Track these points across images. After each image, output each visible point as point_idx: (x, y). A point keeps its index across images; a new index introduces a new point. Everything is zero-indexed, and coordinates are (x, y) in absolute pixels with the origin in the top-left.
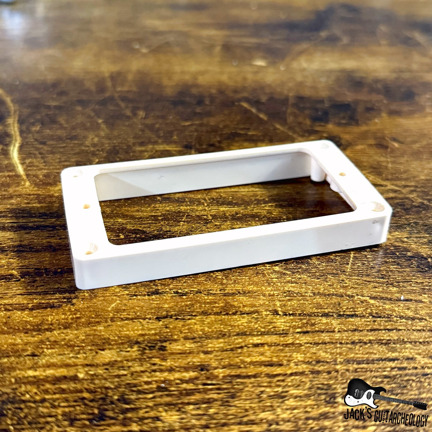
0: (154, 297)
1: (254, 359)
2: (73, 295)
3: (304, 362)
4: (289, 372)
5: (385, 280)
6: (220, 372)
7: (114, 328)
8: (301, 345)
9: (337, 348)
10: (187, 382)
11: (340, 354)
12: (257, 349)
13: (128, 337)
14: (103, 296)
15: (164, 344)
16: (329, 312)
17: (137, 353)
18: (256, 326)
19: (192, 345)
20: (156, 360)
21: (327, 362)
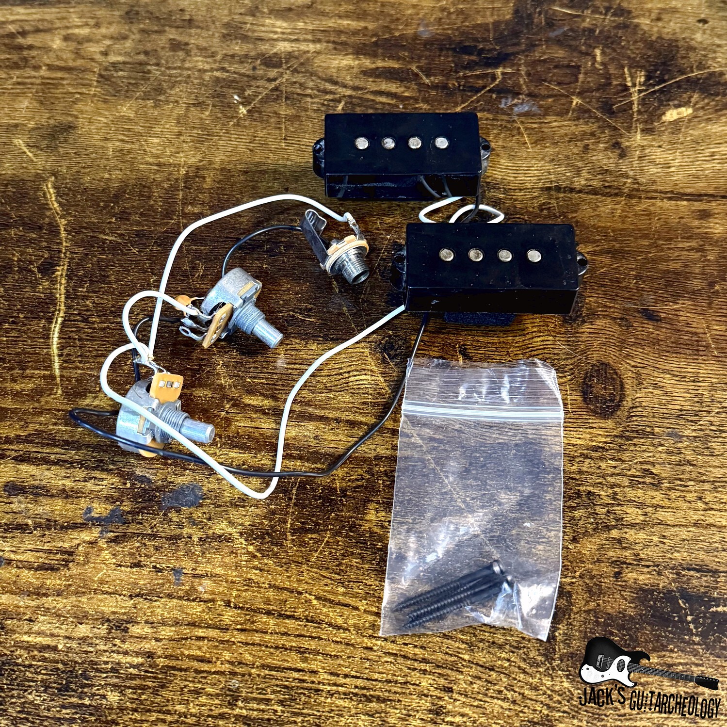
0: (134, 570)
1: (192, 653)
2: (71, 558)
3: (229, 662)
4: (213, 670)
5: (339, 577)
6: (161, 662)
7: (94, 601)
8: (234, 643)
9: (260, 651)
10: (134, 667)
11: (261, 658)
12: (198, 643)
13: (103, 613)
14: (94, 563)
15: (128, 626)
16: (273, 610)
17: (106, 631)
18: (207, 617)
19: (149, 631)
20: (117, 642)
21: (247, 665)
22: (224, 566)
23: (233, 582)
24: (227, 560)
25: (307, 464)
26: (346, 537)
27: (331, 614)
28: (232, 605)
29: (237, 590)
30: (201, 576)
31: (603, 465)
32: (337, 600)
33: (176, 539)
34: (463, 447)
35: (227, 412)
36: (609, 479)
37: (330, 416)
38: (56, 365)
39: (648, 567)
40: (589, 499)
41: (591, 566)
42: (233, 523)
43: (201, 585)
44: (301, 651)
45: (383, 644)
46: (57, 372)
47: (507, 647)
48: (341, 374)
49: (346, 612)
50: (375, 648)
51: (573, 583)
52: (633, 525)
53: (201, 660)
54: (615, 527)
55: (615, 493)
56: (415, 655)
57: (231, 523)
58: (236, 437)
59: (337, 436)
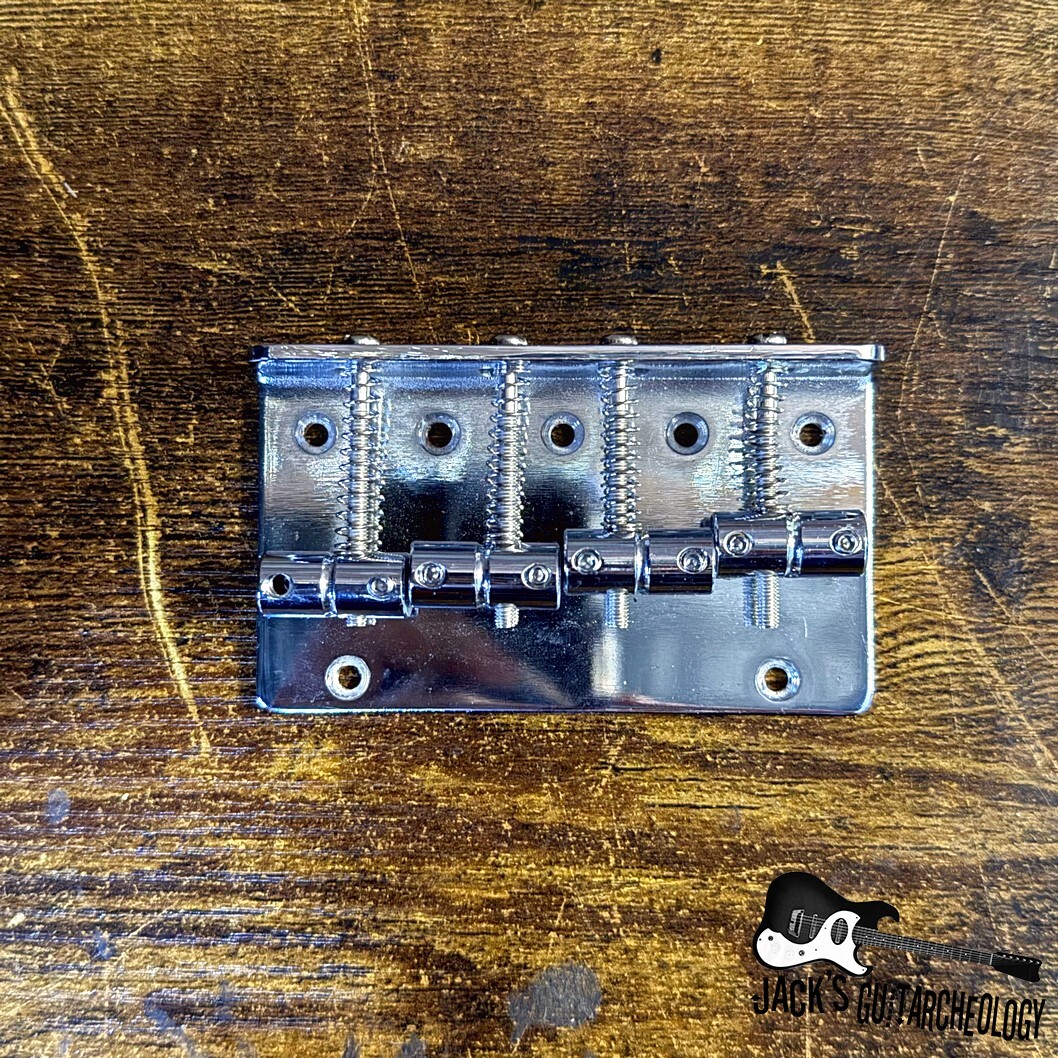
35: (616, 770)
37: (864, 761)
38: (179, 671)
46: (186, 692)
58: (649, 836)
59: (889, 814)
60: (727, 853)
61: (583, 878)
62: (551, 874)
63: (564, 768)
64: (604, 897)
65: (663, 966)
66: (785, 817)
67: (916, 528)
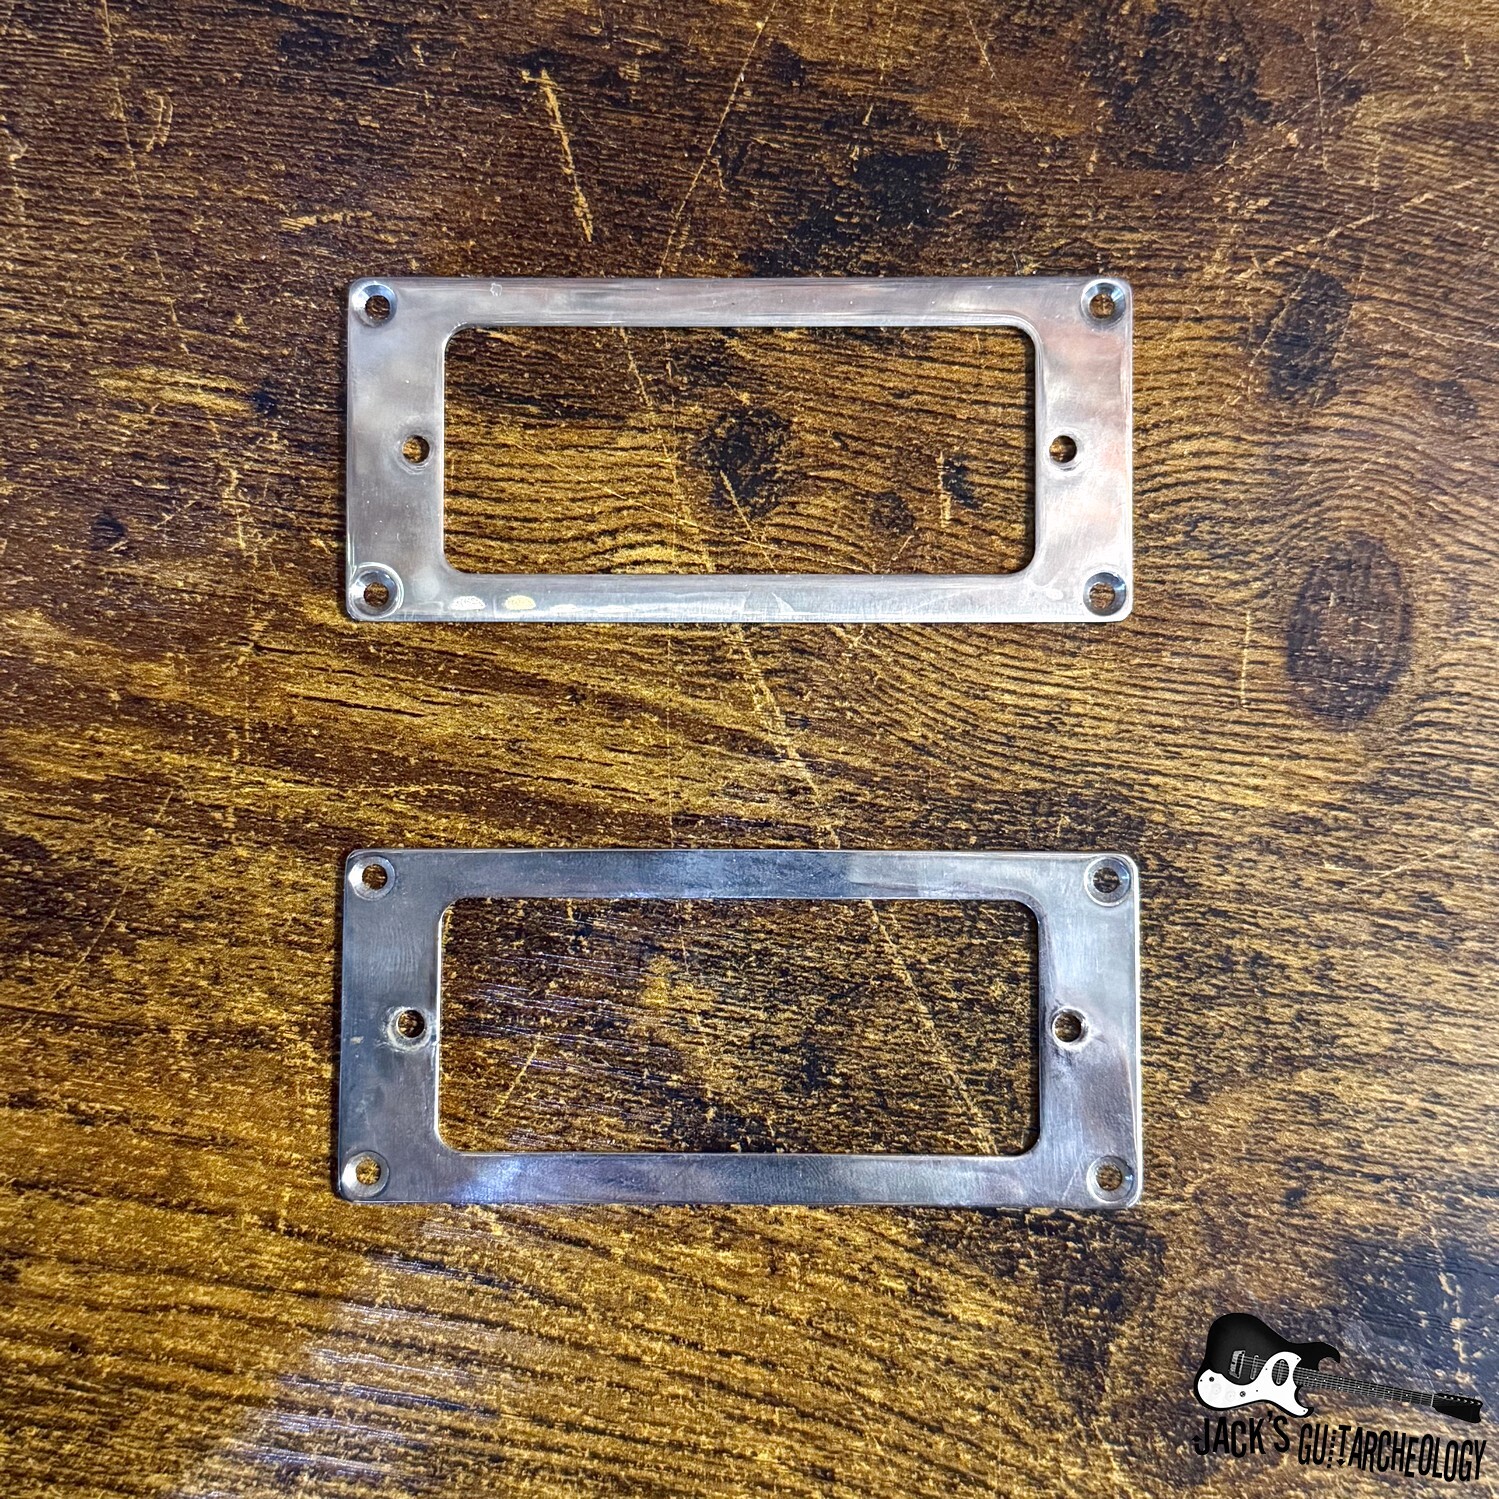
22: (260, 1116)
23: (283, 1164)
24: (266, 1100)
25: (484, 829)
26: (587, 1051)
27: (538, 1264)
28: (281, 1226)
29: (295, 1186)
30: (197, 1143)
31: (1310, 876)
32: (554, 1228)
33: (127, 1033)
34: (923, 799)
35: (258, 648)
36: (1318, 918)
37: (555, 676)
39: (1378, 1179)
40: (1254, 976)
41: (1228, 1170)
42: (282, 995)
43: (197, 1166)
44: (457, 1357)
45: (667, 1349)
47: (983, 1374)
48: (590, 538)
49: (579, 1259)
50: (647, 1359)
51: (1173, 1213)
52: (1357, 1060)
53: (207, 1366)
54: (1309, 1062)
55: (1328, 964)
56: (747, 1381)
57: (275, 996)
58: (285, 731)
59: (574, 743)
60: (375, 762)
61: (197, 769)
62: (159, 759)
63: (196, 638)
64: (219, 795)
65: (277, 884)
66: (450, 730)
67: (659, 412)
